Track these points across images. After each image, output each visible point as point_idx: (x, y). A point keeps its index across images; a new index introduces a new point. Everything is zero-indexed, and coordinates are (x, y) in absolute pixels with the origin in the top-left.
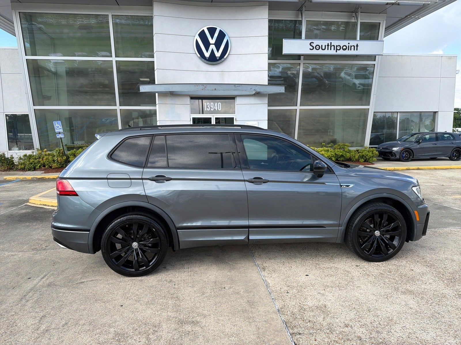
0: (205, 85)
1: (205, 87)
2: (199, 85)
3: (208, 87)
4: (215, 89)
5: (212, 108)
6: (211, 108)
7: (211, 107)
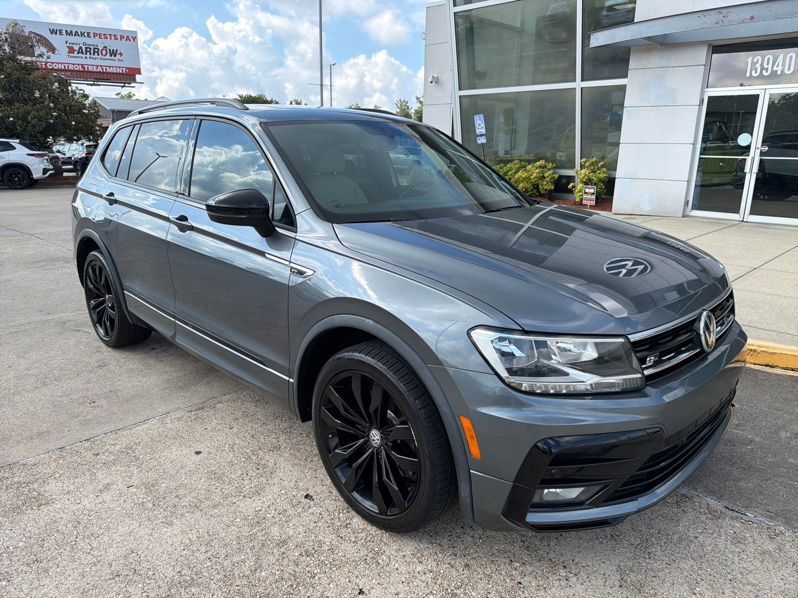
0: (724, 11)
1: (724, 17)
2: (708, 12)
3: (734, 16)
4: (752, 18)
5: (767, 70)
6: (762, 68)
7: (765, 66)
